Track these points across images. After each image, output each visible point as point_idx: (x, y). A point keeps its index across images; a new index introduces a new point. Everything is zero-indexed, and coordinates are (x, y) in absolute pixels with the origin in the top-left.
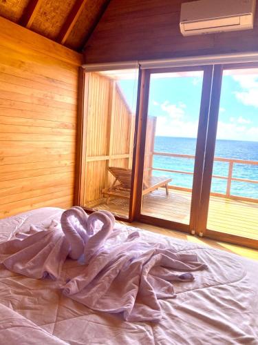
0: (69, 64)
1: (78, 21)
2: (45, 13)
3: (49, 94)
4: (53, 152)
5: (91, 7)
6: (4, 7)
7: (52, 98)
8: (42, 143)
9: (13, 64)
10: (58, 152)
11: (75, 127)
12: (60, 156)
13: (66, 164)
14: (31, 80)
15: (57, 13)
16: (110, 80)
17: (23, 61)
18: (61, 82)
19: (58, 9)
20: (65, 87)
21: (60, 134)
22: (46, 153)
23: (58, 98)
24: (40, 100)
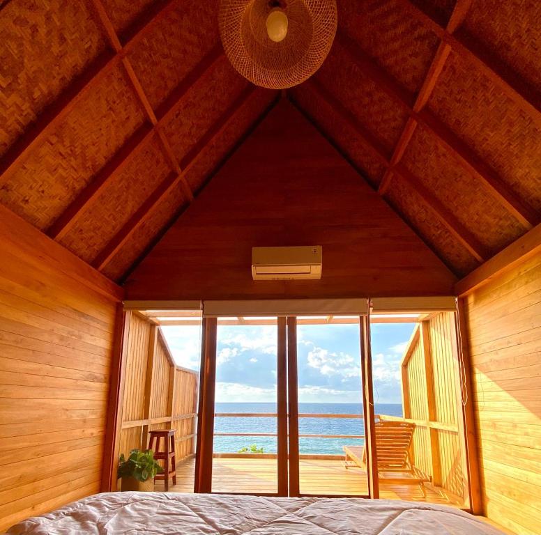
0: (105, 297)
1: (121, 249)
2: (81, 230)
3: (76, 333)
4: (75, 416)
5: (139, 237)
6: (23, 208)
7: (80, 337)
8: (59, 402)
9: (27, 284)
10: (83, 415)
11: (107, 380)
12: (85, 421)
13: (92, 434)
14: (52, 310)
15: (97, 234)
16: (153, 325)
17: (43, 282)
18: (93, 319)
19: (99, 229)
20: (99, 326)
21: (88, 389)
22: (64, 417)
23: (88, 339)
24: (62, 339)
